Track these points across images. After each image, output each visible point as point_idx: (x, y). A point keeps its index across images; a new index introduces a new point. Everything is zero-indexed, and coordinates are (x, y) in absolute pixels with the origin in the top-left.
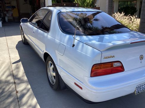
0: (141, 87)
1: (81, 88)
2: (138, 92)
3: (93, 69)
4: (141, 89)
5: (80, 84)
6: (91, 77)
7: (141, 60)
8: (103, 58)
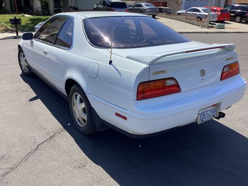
0: (205, 113)
1: (125, 118)
2: (202, 121)
3: (140, 88)
4: (206, 116)
5: (124, 112)
6: (137, 100)
7: (202, 76)
8: (151, 73)
